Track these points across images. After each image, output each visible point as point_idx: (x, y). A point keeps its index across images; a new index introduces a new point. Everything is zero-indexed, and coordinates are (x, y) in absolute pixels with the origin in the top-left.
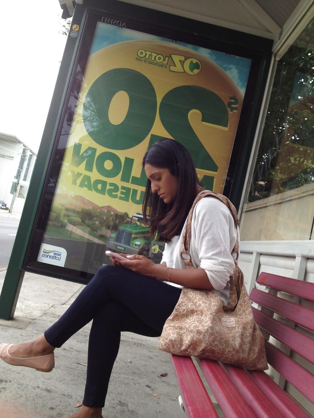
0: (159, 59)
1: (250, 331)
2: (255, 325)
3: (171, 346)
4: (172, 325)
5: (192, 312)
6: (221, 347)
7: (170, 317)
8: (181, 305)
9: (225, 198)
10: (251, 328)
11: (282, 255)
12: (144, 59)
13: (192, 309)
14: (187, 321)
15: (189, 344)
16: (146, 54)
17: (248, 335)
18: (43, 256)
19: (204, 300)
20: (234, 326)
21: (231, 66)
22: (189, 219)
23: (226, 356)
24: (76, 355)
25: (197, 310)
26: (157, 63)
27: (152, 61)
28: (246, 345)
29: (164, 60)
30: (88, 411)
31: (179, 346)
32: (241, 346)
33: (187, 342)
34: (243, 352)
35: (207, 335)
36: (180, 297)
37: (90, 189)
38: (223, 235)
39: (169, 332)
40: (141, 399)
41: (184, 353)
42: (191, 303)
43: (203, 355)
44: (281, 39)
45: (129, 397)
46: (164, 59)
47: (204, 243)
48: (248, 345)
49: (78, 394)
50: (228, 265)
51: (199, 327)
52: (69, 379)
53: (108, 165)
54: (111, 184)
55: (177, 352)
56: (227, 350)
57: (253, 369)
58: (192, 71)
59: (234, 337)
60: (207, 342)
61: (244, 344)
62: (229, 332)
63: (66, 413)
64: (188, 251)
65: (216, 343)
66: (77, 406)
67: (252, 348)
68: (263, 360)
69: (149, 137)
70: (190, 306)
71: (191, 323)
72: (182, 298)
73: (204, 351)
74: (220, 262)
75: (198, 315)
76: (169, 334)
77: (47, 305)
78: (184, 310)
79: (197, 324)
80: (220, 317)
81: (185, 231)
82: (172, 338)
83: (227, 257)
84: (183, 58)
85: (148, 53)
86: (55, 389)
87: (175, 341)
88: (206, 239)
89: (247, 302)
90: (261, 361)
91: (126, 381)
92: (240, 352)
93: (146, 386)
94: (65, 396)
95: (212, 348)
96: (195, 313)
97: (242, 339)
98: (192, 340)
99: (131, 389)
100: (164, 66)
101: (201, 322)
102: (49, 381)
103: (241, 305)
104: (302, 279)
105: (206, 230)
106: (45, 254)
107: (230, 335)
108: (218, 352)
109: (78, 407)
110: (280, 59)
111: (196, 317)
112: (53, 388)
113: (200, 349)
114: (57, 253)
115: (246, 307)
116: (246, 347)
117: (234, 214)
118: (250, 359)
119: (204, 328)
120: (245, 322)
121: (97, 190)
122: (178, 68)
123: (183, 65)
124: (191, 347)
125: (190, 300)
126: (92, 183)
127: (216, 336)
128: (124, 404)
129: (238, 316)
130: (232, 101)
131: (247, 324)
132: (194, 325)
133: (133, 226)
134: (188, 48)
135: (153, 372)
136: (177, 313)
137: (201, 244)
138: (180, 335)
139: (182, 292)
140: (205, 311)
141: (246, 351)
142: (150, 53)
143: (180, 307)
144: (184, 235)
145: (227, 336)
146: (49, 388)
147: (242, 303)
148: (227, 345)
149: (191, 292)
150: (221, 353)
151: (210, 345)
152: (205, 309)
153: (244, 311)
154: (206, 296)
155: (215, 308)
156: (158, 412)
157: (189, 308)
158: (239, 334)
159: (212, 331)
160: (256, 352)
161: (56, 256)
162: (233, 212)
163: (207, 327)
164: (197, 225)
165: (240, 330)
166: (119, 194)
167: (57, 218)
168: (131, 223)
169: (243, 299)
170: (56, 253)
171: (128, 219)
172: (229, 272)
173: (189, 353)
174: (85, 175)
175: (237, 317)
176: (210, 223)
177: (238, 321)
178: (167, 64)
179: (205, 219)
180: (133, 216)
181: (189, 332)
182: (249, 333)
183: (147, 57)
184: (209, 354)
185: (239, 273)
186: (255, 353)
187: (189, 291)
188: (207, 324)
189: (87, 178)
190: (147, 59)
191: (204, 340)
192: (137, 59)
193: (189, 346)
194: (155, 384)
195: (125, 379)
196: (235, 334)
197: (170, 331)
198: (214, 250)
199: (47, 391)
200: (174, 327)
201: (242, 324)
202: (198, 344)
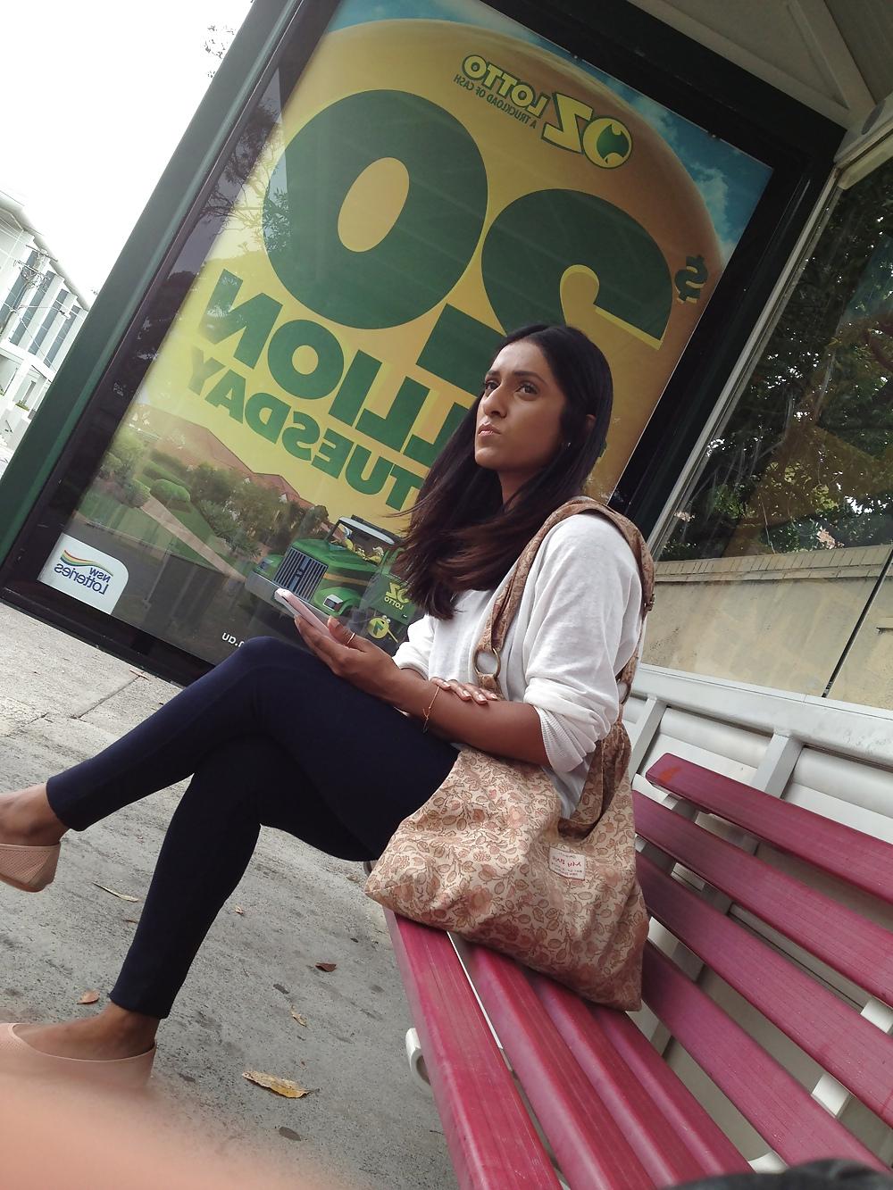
0: (522, 96)
1: (620, 898)
2: (633, 887)
3: (404, 891)
4: (419, 837)
5: (478, 816)
6: (536, 925)
7: (415, 817)
8: (451, 792)
9: (635, 530)
10: (623, 890)
11: (732, 720)
12: (477, 84)
13: (480, 808)
14: (457, 836)
15: (455, 899)
16: (488, 72)
17: (613, 908)
18: (58, 569)
19: (516, 791)
20: (580, 876)
21: (712, 172)
22: (524, 564)
23: (544, 950)
24: (96, 863)
25: (493, 812)
26: (513, 105)
27: (499, 98)
28: (602, 934)
29: (534, 104)
30: (123, 1020)
31: (426, 897)
32: (588, 932)
33: (448, 891)
34: (588, 950)
35: (506, 886)
36: (453, 770)
37: (236, 414)
38: (607, 627)
39: (405, 854)
40: (258, 1017)
41: (434, 918)
42: (479, 793)
43: (483, 937)
44: (869, 133)
45: (228, 1007)
46: (534, 100)
47: (552, 636)
48: (606, 936)
49: (89, 970)
50: (603, 708)
51: (489, 858)
52: (69, 922)
53: (305, 360)
54: (299, 417)
55: (415, 911)
56: (551, 935)
57: (601, 1001)
58: (603, 154)
59: (575, 907)
60: (503, 903)
61: (596, 929)
62: (565, 889)
63: (52, 1012)
64: (499, 649)
65: (526, 910)
66: (84, 1001)
67: (612, 946)
68: (631, 983)
69: (437, 310)
70: (475, 798)
71: (469, 843)
72: (456, 772)
73: (488, 923)
74: (584, 695)
75: (491, 826)
76: (405, 860)
77: (28, 710)
78: (457, 806)
79: (487, 851)
80: (547, 845)
81: (504, 592)
82: (411, 872)
83: (605, 688)
84: (586, 113)
85: (494, 72)
86: (29, 941)
87: (418, 881)
88: (559, 625)
89: (625, 822)
90: (627, 983)
91: (223, 962)
92: (582, 950)
93: (274, 986)
94: (54, 966)
95: (513, 923)
96: (486, 822)
97: (594, 915)
98: (465, 888)
99: (234, 987)
100: (530, 122)
101: (496, 846)
102: (14, 918)
103: (609, 825)
104: (777, 794)
105: (566, 601)
106: (65, 566)
107: (565, 899)
108: (524, 937)
109: (85, 1003)
110: (848, 187)
111: (487, 830)
112: (22, 938)
113: (480, 917)
114: (101, 571)
115: (622, 833)
116: (601, 940)
117: (647, 579)
118: (603, 972)
119: (502, 865)
120: (613, 874)
121: (256, 425)
122: (568, 137)
123: (584, 131)
124: (456, 907)
125: (477, 783)
126: (247, 397)
127: (529, 893)
128: (211, 1021)
129: (595, 853)
130: (689, 268)
131: (615, 878)
132: (476, 850)
133: (333, 548)
134: (610, 89)
135: (297, 953)
136: (435, 808)
137: (543, 637)
138: (435, 870)
139: (459, 758)
140: (514, 822)
141: (598, 950)
142: (500, 73)
143: (448, 795)
144: (499, 602)
145: (557, 899)
146: (11, 936)
147: (612, 820)
148: (553, 922)
149: (484, 764)
150: (532, 939)
151: (510, 913)
152: (516, 816)
153: (613, 843)
154: (522, 781)
155: (542, 818)
156: (299, 1063)
157: (471, 804)
158: (589, 901)
159: (522, 879)
160: (621, 958)
161: (97, 578)
162: (644, 571)
163: (512, 865)
164: (544, 583)
165: (594, 891)
166: (315, 449)
167: (123, 474)
168: (331, 538)
169: (617, 810)
170: (97, 569)
171: (324, 526)
172: (599, 727)
173: (447, 922)
174: (230, 372)
175: (591, 856)
176: (581, 584)
177: (593, 867)
178: (539, 117)
179: (571, 571)
180: (340, 522)
181: (459, 865)
182: (616, 905)
183: (488, 82)
184: (500, 936)
185: (621, 741)
186: (619, 961)
187: (477, 758)
188: (514, 856)
189: (236, 382)
190: (486, 87)
191: (495, 896)
192: (457, 79)
193: (454, 903)
194: (299, 985)
195: (223, 955)
196: (578, 899)
197: (408, 853)
198: (575, 661)
199: (5, 942)
200: (421, 843)
201: (601, 878)
202: (476, 904)
